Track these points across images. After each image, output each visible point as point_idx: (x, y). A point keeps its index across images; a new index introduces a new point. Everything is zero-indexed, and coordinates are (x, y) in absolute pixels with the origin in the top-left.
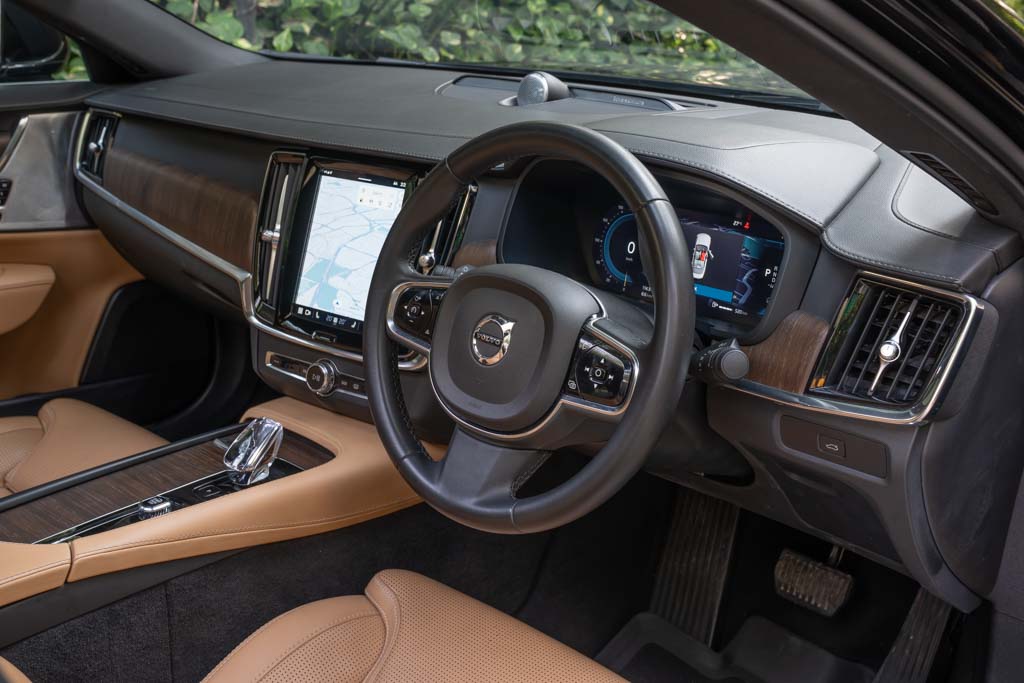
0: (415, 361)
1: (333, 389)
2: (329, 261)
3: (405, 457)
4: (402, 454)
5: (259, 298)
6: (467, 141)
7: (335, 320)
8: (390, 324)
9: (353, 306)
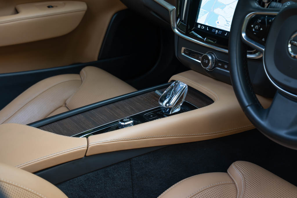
0: (257, 54)
1: (214, 67)
3: (248, 106)
4: (247, 104)
5: (179, 19)
7: (217, 31)
8: (244, 35)
9: (226, 24)
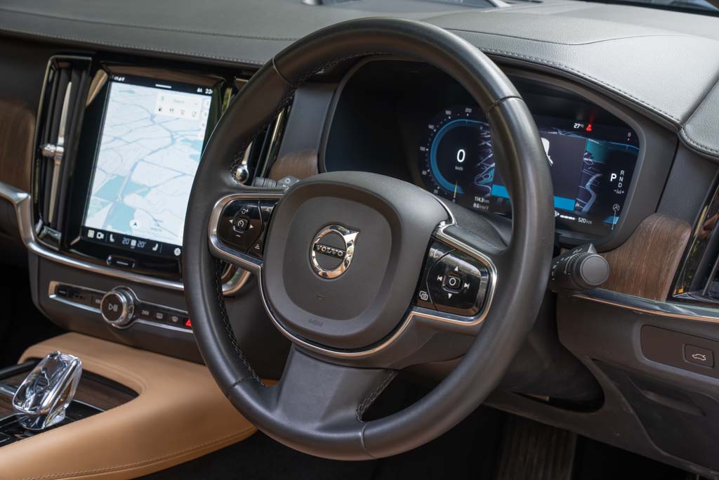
0: (230, 283)
1: (133, 320)
2: (123, 178)
3: (236, 384)
4: (233, 380)
5: (40, 222)
6: (292, 42)
7: (134, 243)
8: (213, 240)
9: (154, 227)
